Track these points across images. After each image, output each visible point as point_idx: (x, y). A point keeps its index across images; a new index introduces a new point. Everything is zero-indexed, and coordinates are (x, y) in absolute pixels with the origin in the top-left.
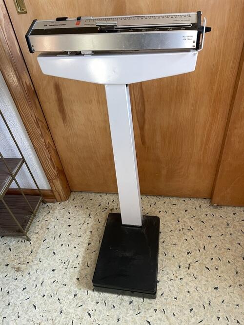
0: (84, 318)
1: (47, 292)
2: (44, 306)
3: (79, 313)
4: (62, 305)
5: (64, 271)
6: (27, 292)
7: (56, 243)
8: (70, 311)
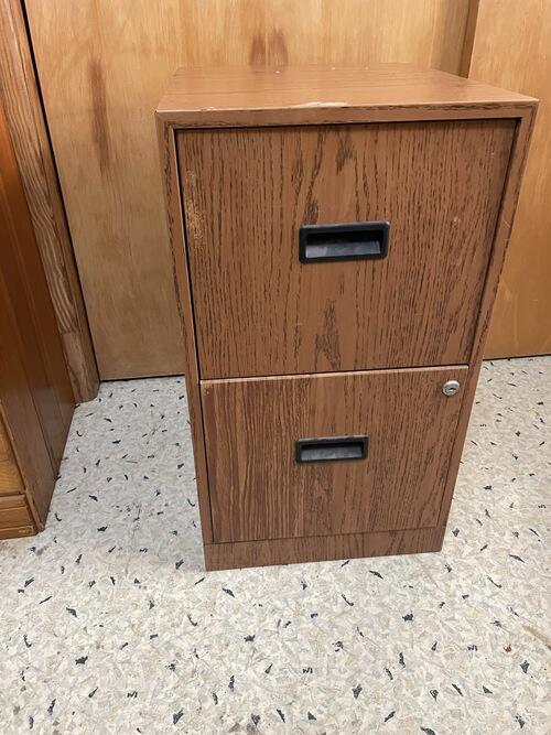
0: (218, 601)
1: (100, 574)
2: (97, 605)
3: (200, 596)
4: (149, 591)
5: (133, 525)
6: (41, 588)
7: (92, 479)
8: (177, 597)
